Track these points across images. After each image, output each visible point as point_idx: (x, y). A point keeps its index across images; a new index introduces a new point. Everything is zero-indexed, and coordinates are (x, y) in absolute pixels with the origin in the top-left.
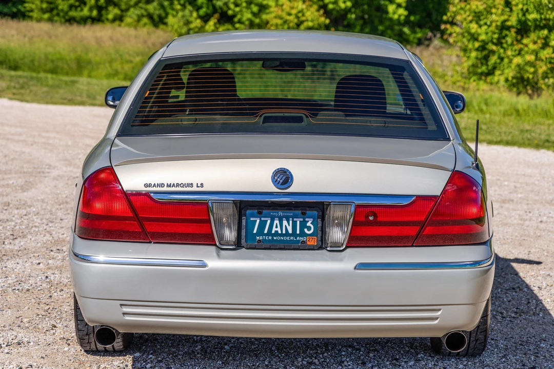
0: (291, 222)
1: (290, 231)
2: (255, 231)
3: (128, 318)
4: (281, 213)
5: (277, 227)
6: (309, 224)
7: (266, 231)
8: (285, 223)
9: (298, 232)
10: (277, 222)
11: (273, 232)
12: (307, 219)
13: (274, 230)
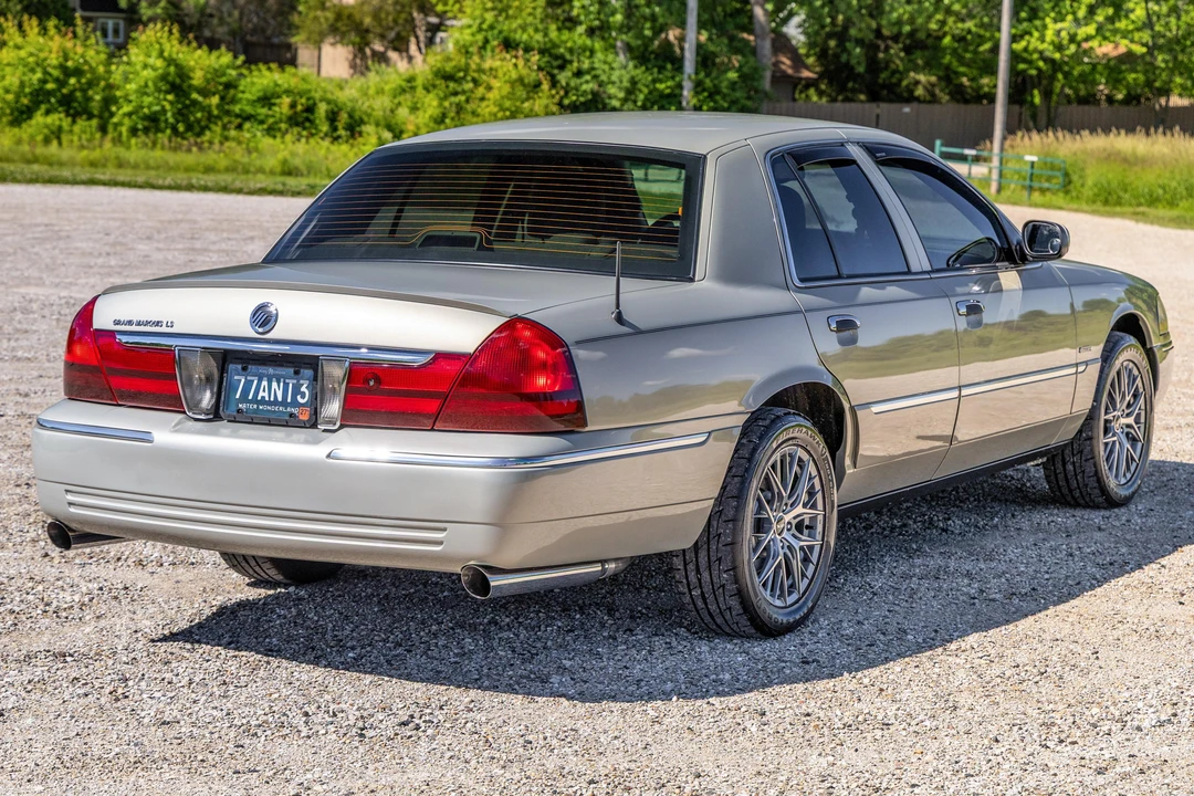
0: (282, 384)
1: (280, 399)
2: (237, 397)
3: (72, 510)
4: (271, 371)
5: (264, 391)
6: (303, 389)
7: (250, 397)
8: (274, 385)
9: (289, 400)
10: (265, 383)
11: (259, 398)
12: (301, 382)
13: (261, 394)
